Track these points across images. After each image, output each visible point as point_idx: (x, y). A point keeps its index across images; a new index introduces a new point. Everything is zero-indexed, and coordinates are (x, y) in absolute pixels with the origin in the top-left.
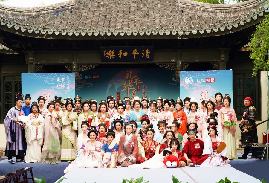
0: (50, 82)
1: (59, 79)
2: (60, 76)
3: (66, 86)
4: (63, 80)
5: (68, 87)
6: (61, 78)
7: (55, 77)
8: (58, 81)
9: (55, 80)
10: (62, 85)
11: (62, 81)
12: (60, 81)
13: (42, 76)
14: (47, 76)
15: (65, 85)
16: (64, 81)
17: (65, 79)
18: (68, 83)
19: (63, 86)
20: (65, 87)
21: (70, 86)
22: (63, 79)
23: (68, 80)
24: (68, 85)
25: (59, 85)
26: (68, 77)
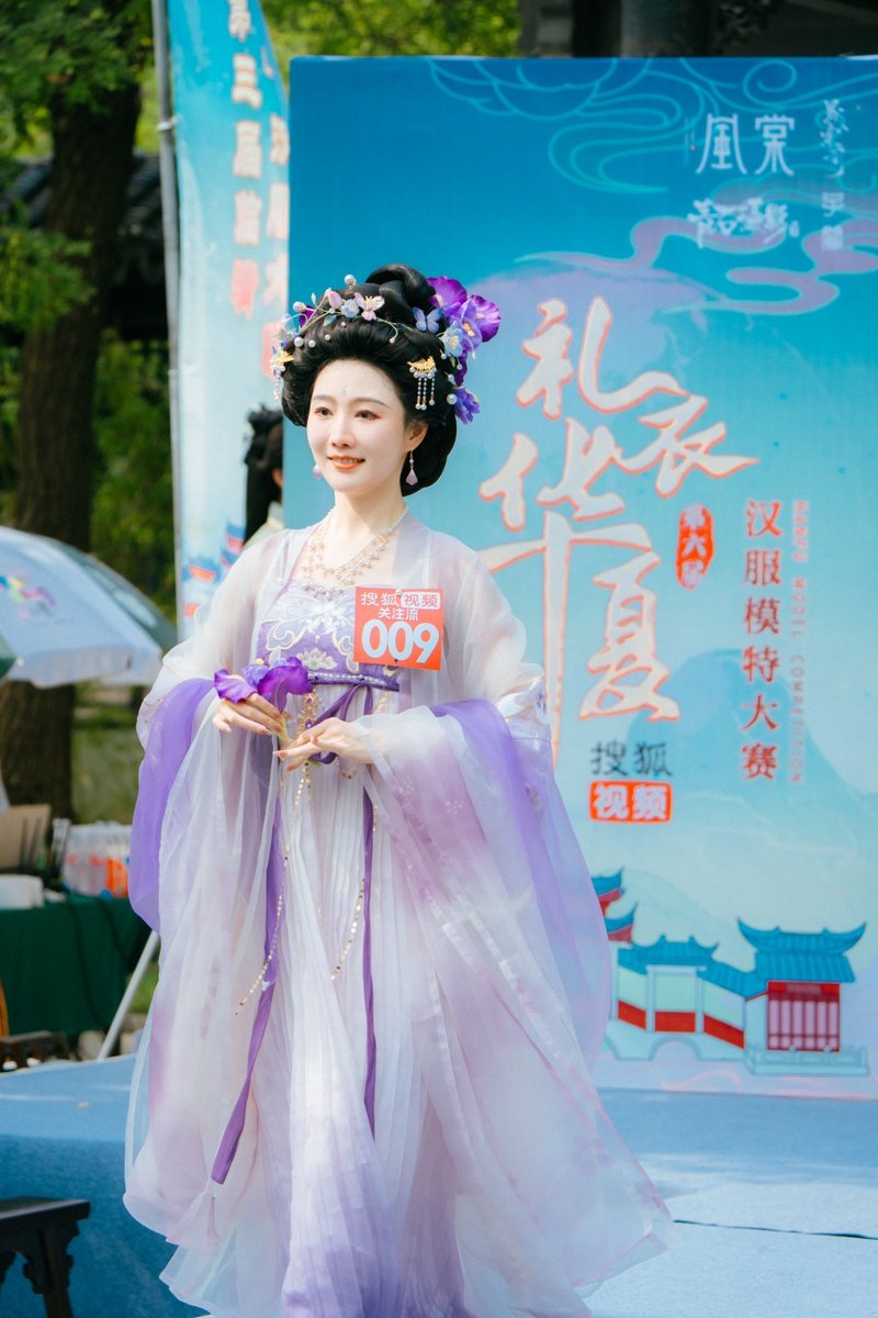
0: (615, 171)
1: (720, 140)
2: (736, 95)
3: (811, 219)
4: (774, 147)
5: (832, 238)
6: (747, 127)
7: (671, 112)
8: (713, 159)
9: (680, 139)
10: (755, 202)
11: (753, 150)
12: (731, 159)
13: (520, 98)
14: (576, 98)
15: (794, 213)
16: (790, 158)
17: (791, 139)
18: (832, 187)
19: (767, 219)
20: (794, 231)
21: (859, 215)
22: (775, 131)
23: (828, 138)
24: (832, 202)
25: (724, 210)
26: (832, 108)
